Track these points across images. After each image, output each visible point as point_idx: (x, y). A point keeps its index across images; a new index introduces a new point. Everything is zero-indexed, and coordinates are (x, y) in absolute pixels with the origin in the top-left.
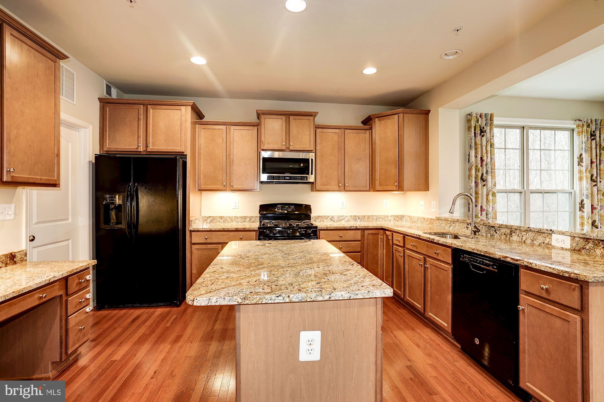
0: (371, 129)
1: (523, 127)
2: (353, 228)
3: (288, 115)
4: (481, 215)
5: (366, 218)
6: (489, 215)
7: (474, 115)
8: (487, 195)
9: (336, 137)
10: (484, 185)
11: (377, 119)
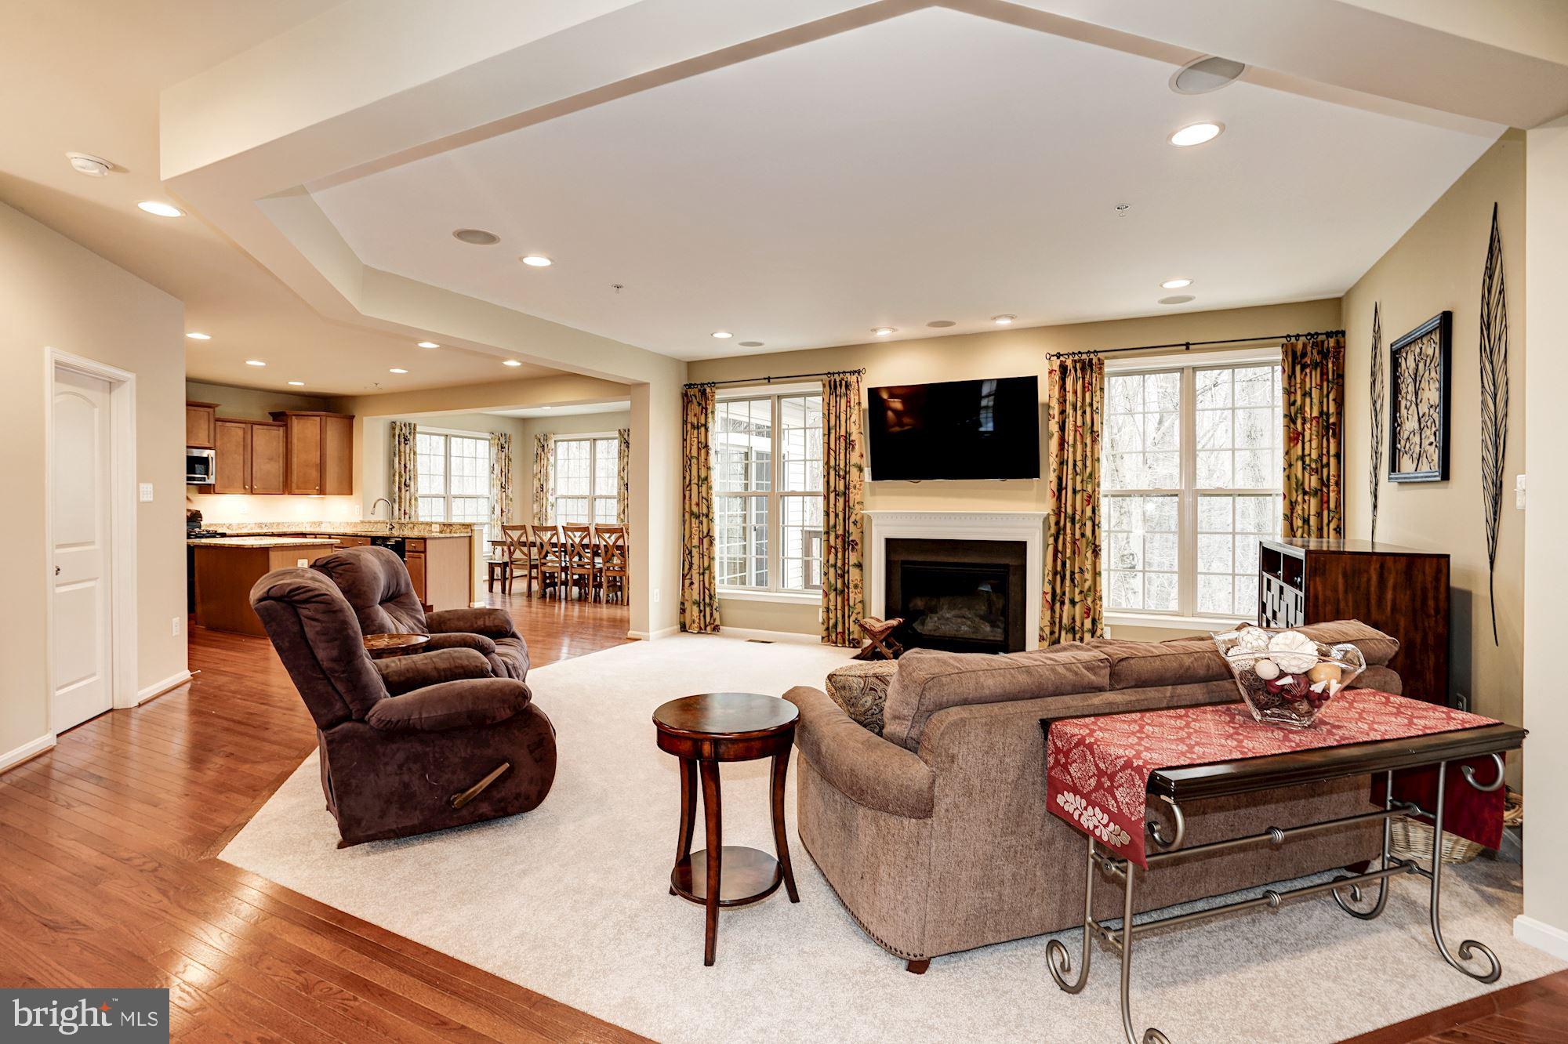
0: (286, 426)
1: (447, 435)
6: (414, 516)
7: (398, 423)
8: (410, 500)
9: (240, 433)
10: (407, 491)
11: (294, 417)
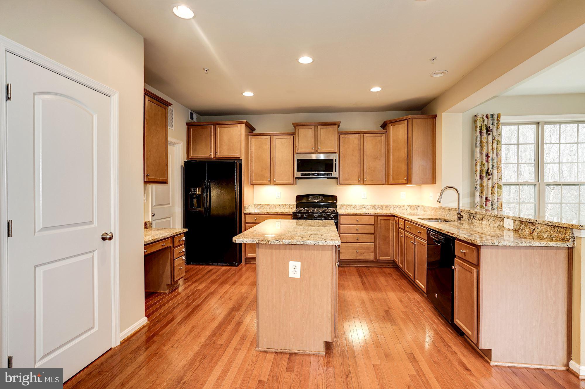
0: (387, 132)
1: (539, 123)
2: (368, 214)
3: (316, 125)
4: (486, 205)
5: (384, 207)
6: (494, 206)
7: (480, 116)
8: (493, 188)
9: (356, 141)
10: (489, 179)
11: (390, 124)
